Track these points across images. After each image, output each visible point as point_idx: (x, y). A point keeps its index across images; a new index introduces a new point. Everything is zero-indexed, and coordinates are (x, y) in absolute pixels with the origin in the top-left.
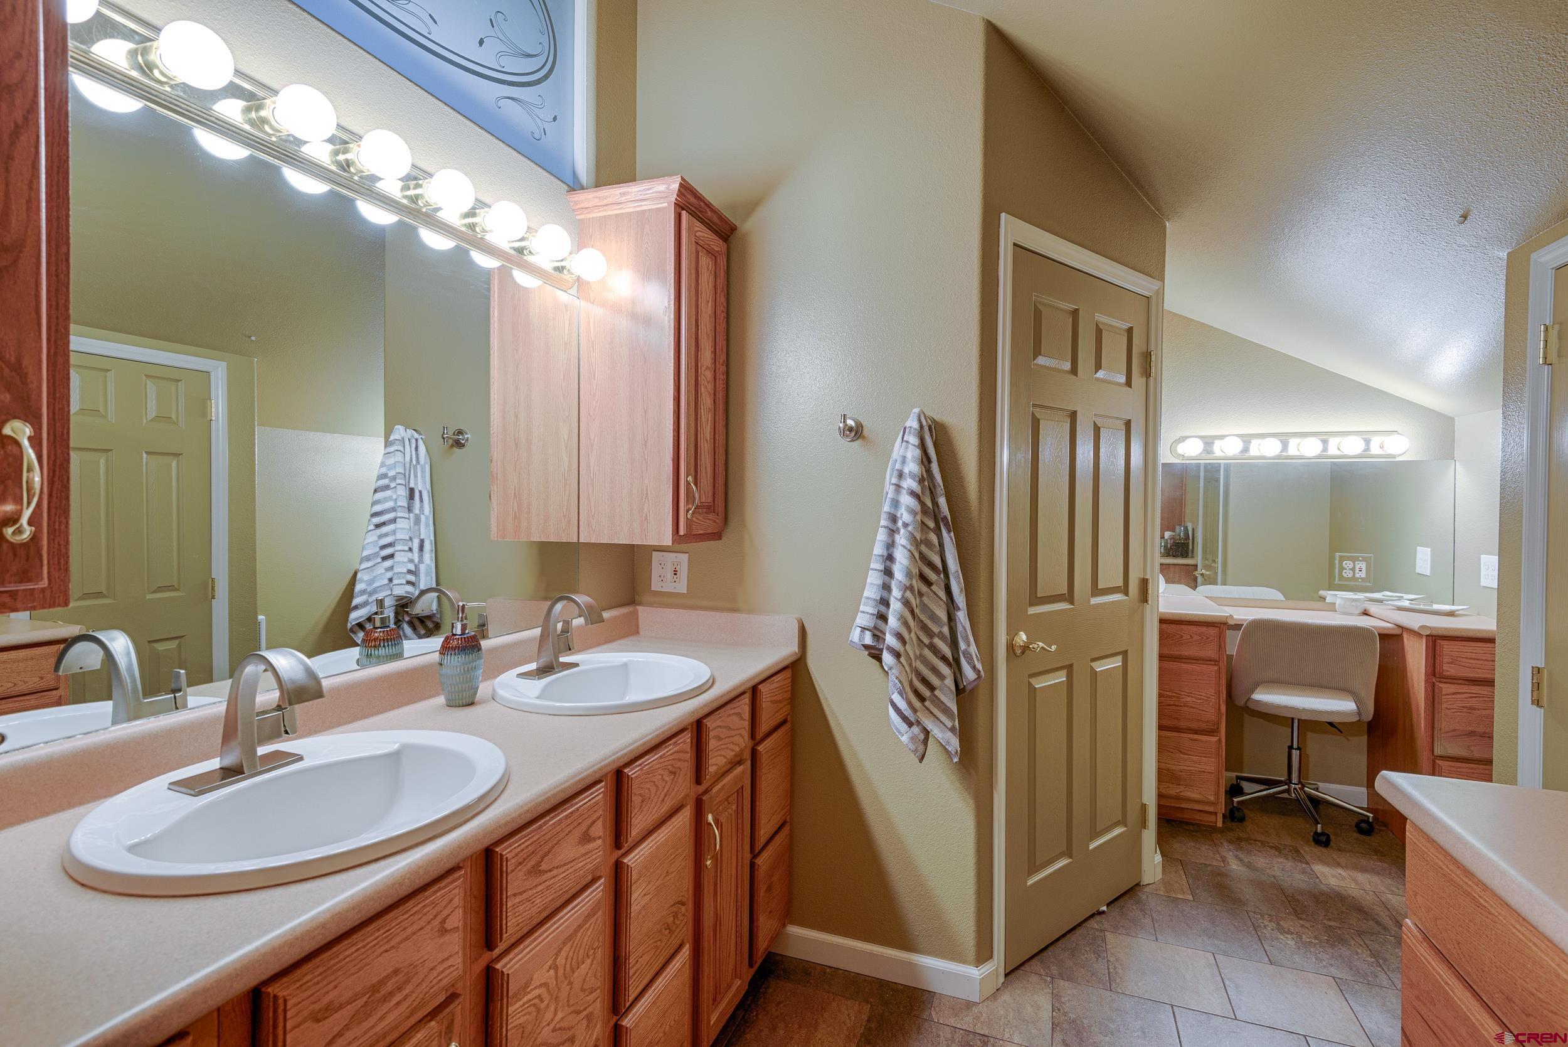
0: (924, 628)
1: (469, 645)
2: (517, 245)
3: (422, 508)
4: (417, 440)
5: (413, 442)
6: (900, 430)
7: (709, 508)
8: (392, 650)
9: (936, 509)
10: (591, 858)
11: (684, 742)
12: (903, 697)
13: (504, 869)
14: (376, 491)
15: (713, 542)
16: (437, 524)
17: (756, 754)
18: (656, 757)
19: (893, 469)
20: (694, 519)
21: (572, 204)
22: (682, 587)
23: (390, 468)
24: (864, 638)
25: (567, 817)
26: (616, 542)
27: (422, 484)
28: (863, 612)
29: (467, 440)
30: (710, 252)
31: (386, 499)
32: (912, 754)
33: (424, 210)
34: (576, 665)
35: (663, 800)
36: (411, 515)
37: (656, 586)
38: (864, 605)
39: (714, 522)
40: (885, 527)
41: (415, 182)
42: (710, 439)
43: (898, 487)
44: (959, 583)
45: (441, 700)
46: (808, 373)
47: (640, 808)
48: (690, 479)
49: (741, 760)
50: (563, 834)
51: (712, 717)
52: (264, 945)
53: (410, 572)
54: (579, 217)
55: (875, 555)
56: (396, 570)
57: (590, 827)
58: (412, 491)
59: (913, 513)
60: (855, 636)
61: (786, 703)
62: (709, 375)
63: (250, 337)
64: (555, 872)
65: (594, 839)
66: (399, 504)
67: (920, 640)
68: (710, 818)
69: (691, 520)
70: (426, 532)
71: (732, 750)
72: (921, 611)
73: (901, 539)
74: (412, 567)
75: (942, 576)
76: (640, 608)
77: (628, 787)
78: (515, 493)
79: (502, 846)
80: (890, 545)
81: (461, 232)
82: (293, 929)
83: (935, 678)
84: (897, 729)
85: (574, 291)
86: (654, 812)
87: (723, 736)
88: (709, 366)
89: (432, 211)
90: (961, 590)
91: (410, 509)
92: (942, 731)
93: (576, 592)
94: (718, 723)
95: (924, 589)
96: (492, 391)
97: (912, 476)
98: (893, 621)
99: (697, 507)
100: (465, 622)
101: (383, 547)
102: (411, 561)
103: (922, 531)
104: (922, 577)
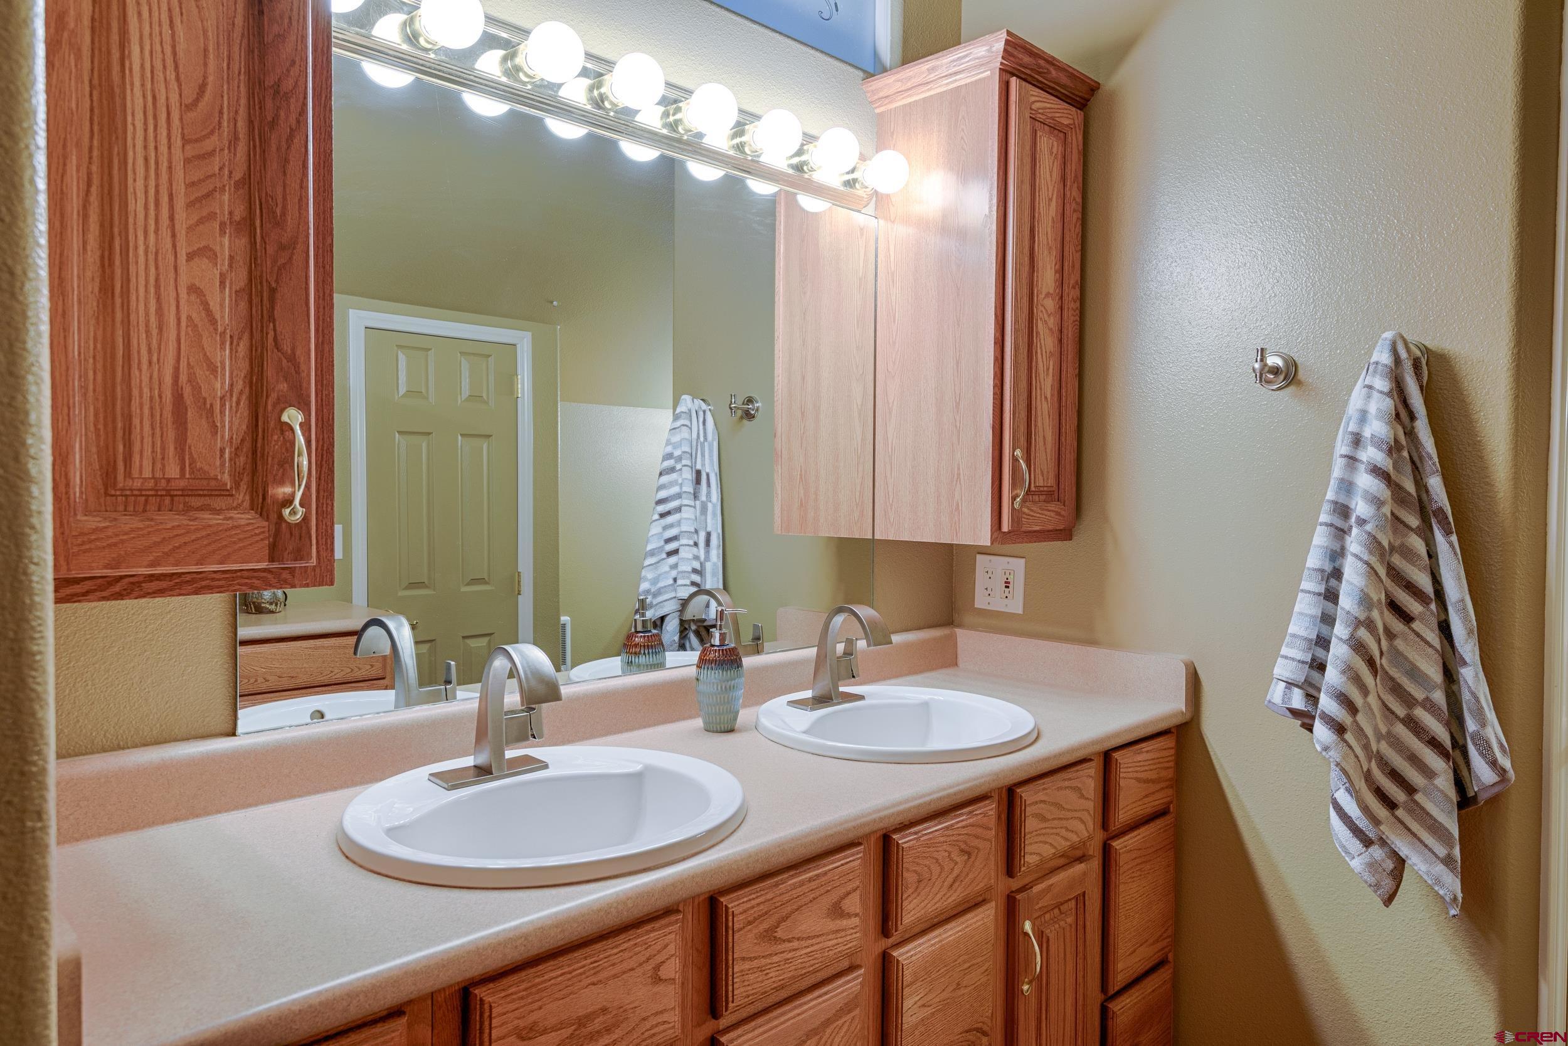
0: (1397, 689)
1: (730, 660)
2: (795, 160)
3: (709, 494)
4: (704, 412)
5: (701, 414)
6: (1362, 368)
7: (1051, 495)
8: (652, 660)
9: (1424, 496)
10: (845, 939)
11: (985, 814)
12: (1352, 795)
13: (730, 924)
14: (661, 474)
15: (1059, 543)
16: (725, 513)
17: (1109, 851)
18: (940, 827)
19: (1346, 431)
20: (1025, 510)
21: (869, 95)
22: (1015, 605)
23: (676, 446)
24: (1290, 699)
25: (810, 880)
26: (918, 539)
27: (709, 467)
28: (1286, 657)
29: (757, 410)
30: (1055, 128)
31: (672, 484)
32: (1370, 890)
33: (685, 137)
34: (861, 698)
35: (951, 886)
36: (698, 503)
37: (981, 602)
38: (1287, 646)
39: (1058, 514)
40: (1326, 524)
41: (675, 106)
42: (1052, 395)
43: (1352, 460)
44: (1465, 619)
45: (699, 723)
46: (1207, 289)
47: (916, 890)
48: (1018, 452)
49: (1084, 856)
50: (807, 900)
51: (1031, 787)
52: (469, 942)
53: (695, 571)
54: (878, 111)
55: (1309, 569)
56: (682, 568)
57: (843, 898)
58: (698, 473)
59: (1378, 503)
60: (1277, 693)
61: (1163, 785)
62: (1050, 304)
63: (552, 302)
64: (795, 944)
65: (849, 916)
66: (685, 489)
67: (1389, 709)
68: (1028, 926)
69: (1020, 511)
70: (713, 524)
71: (1066, 839)
72: (1390, 662)
73: (1355, 544)
74: (697, 565)
75: (1433, 606)
76: (959, 631)
77: (897, 858)
78: (801, 475)
79: (728, 897)
80: (1337, 555)
81: (729, 157)
82: (498, 934)
83: (1416, 774)
84: (1343, 847)
85: (871, 209)
86: (937, 899)
87: (1049, 816)
88: (1051, 291)
89: (694, 137)
90: (1470, 632)
91: (696, 496)
92: (1425, 861)
93: (860, 602)
94: (1041, 796)
95: (1397, 626)
96: (776, 346)
97: (1377, 442)
98: (1333, 676)
99: (1029, 492)
100: (724, 631)
101: (668, 541)
102: (696, 558)
103: (1395, 531)
104: (1394, 607)
